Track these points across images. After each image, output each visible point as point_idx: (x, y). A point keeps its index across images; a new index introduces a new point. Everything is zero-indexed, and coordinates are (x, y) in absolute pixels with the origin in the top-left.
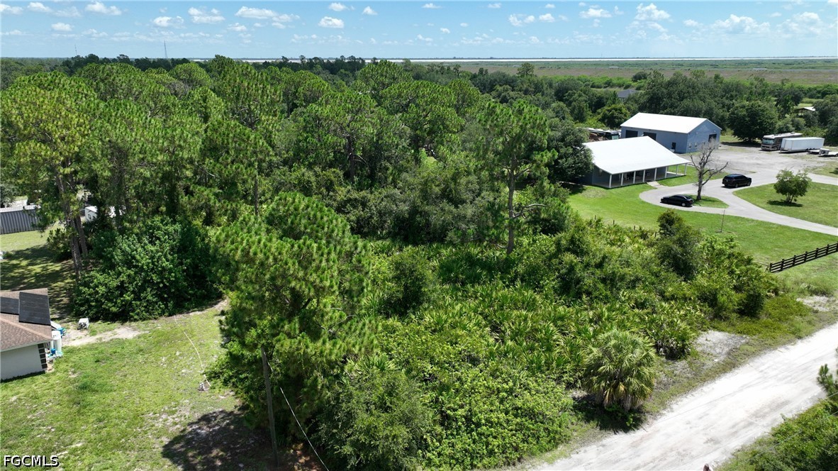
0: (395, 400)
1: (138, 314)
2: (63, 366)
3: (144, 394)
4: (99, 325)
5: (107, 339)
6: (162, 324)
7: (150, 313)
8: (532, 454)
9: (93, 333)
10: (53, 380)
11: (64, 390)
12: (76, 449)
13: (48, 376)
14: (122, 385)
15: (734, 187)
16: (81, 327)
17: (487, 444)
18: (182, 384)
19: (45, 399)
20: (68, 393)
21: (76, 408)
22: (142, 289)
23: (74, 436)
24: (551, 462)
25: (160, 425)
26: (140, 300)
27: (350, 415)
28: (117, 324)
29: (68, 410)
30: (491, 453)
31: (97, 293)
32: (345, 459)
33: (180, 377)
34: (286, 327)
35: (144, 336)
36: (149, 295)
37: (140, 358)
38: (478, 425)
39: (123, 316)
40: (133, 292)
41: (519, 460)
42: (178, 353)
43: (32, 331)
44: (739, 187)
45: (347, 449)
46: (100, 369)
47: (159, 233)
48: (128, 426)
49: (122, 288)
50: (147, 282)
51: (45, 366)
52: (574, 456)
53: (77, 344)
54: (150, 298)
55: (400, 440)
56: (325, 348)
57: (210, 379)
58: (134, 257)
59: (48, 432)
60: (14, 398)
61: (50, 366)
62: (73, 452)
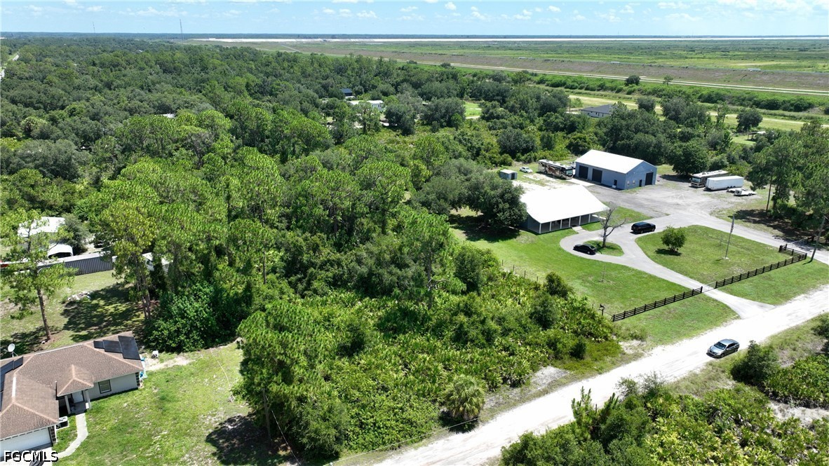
0: (331, 415)
1: (188, 348)
2: (148, 384)
3: (197, 403)
4: (164, 355)
5: (171, 366)
6: (203, 355)
7: (195, 347)
8: (407, 444)
9: (162, 361)
10: (145, 393)
11: (152, 400)
12: (164, 435)
13: (141, 390)
14: (183, 397)
15: (640, 233)
16: (154, 357)
17: (383, 438)
18: (218, 397)
19: (143, 405)
20: (155, 402)
21: (160, 411)
22: (190, 332)
23: (162, 428)
24: (416, 448)
25: (208, 423)
26: (189, 338)
27: (307, 424)
28: (175, 354)
29: (157, 413)
30: (384, 443)
31: (163, 334)
32: (303, 446)
33: (217, 393)
34: (275, 379)
35: (193, 363)
36: (195, 335)
37: (192, 380)
38: (379, 428)
39: (179, 349)
40: (185, 334)
41: (399, 447)
42: (215, 376)
43: (132, 364)
44: (644, 233)
45: (305, 440)
46: (170, 387)
47: (201, 294)
48: (190, 423)
49: (178, 332)
50: (193, 327)
51: (139, 385)
52: (430, 446)
53: (153, 369)
54: (195, 337)
55: (331, 437)
56: (295, 389)
57: (234, 394)
58: (185, 312)
59: (148, 425)
60: (125, 404)
61: (141, 384)
62: (163, 436)
